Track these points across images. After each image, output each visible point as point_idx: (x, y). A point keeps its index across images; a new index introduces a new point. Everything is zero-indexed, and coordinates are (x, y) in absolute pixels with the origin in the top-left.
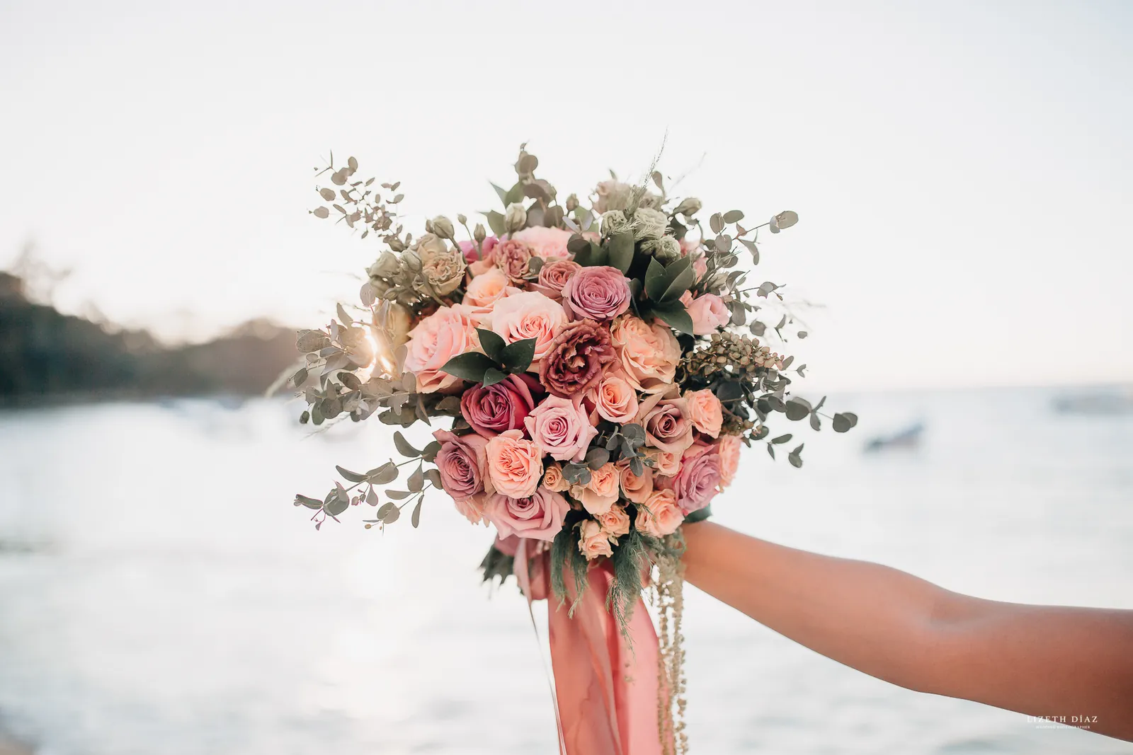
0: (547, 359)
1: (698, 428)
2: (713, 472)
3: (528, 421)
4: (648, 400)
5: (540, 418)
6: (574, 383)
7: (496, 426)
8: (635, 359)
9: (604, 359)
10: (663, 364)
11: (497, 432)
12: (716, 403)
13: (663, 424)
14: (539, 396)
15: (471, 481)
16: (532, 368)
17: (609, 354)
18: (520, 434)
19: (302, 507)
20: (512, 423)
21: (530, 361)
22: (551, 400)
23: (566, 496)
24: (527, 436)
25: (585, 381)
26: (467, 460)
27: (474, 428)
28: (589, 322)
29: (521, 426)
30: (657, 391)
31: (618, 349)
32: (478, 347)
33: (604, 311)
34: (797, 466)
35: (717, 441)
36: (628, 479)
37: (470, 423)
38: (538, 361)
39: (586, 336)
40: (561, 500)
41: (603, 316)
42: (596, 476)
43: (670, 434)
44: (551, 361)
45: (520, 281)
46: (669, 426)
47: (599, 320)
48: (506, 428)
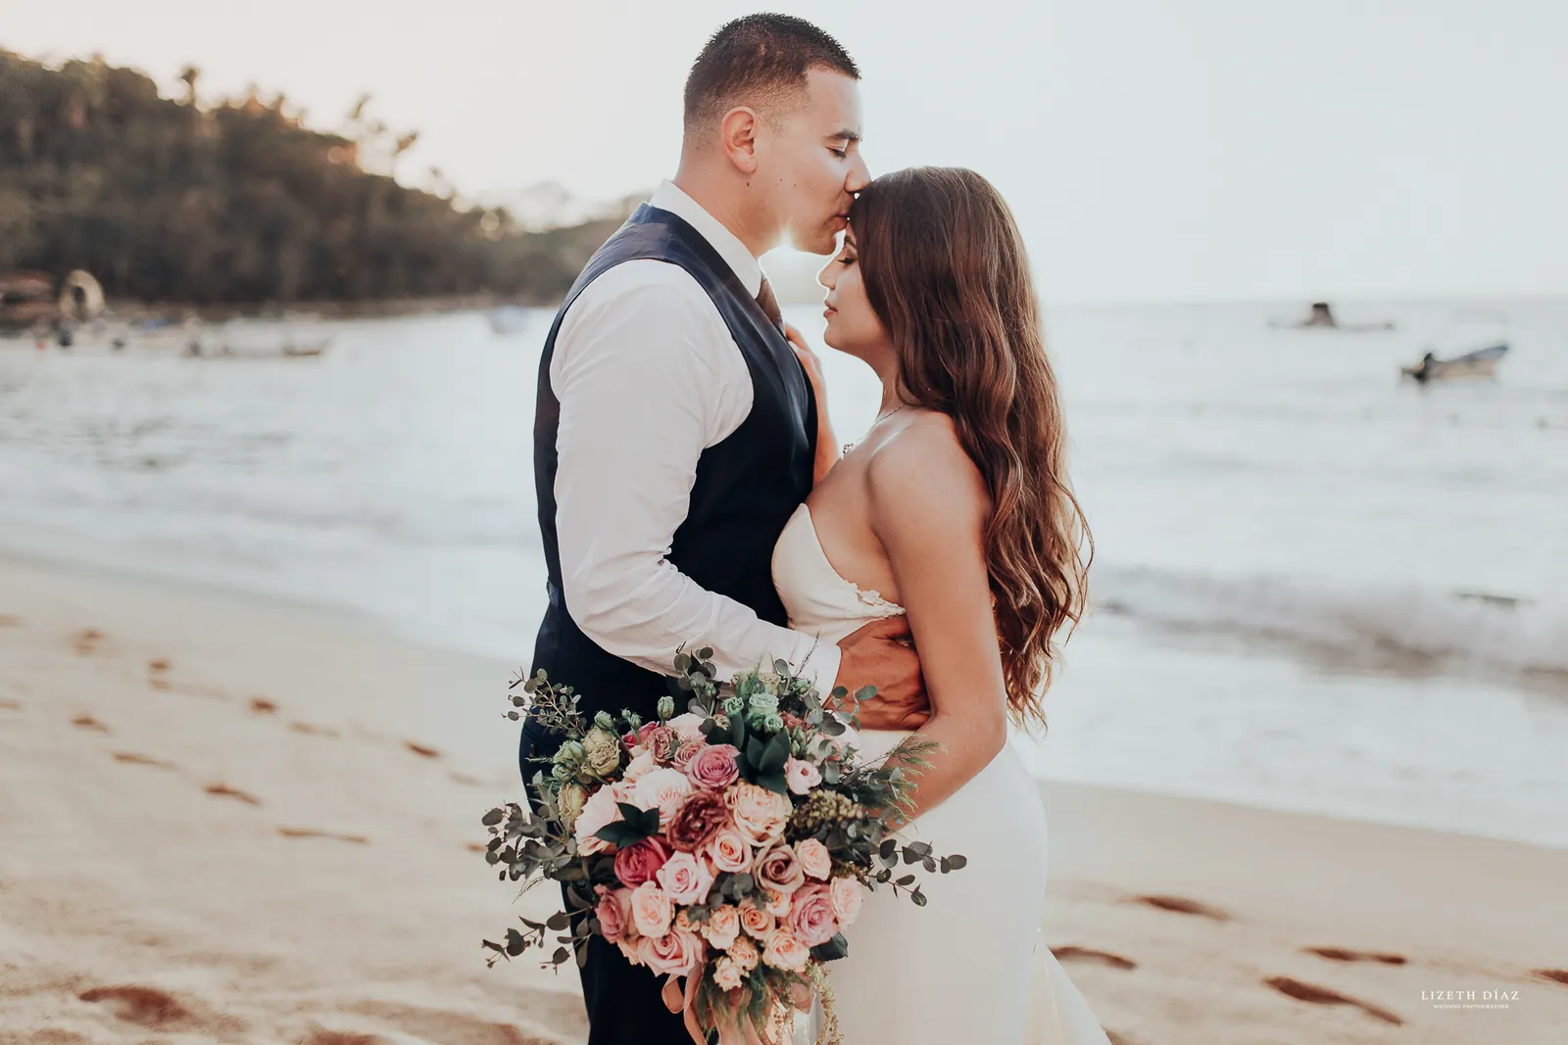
0: (671, 822)
1: (806, 872)
2: (822, 908)
3: (659, 874)
4: (761, 851)
5: (668, 872)
6: (692, 841)
7: (637, 879)
8: (747, 819)
9: (716, 820)
10: (772, 821)
11: (639, 884)
12: (822, 851)
13: (773, 869)
14: (669, 852)
15: (617, 926)
16: (662, 831)
17: (723, 815)
18: (654, 884)
19: (487, 948)
20: (649, 877)
21: (658, 826)
22: (677, 855)
23: (698, 934)
24: (659, 886)
25: (700, 839)
26: (614, 908)
27: (624, 882)
28: (705, 790)
29: (654, 878)
30: (767, 844)
31: (731, 812)
32: (620, 818)
33: (718, 781)
34: (919, 904)
35: (828, 882)
36: (752, 920)
37: (620, 878)
38: (664, 826)
39: (700, 802)
40: (694, 938)
41: (716, 785)
42: (717, 916)
43: (780, 877)
44: (673, 824)
45: (662, 761)
46: (780, 870)
47: (713, 789)
48: (646, 880)
